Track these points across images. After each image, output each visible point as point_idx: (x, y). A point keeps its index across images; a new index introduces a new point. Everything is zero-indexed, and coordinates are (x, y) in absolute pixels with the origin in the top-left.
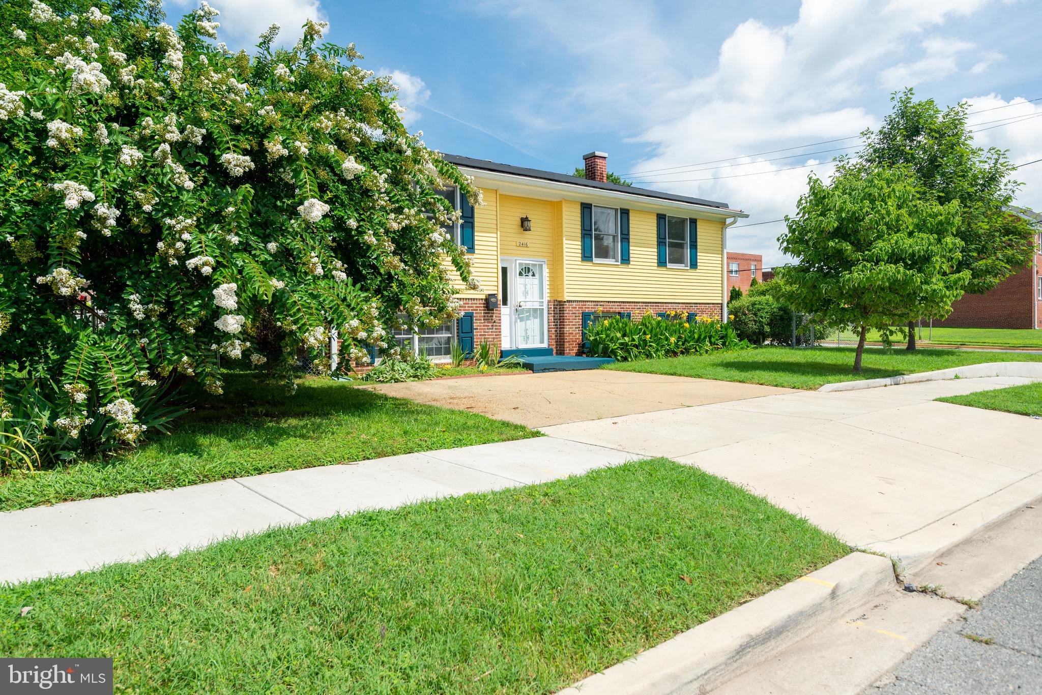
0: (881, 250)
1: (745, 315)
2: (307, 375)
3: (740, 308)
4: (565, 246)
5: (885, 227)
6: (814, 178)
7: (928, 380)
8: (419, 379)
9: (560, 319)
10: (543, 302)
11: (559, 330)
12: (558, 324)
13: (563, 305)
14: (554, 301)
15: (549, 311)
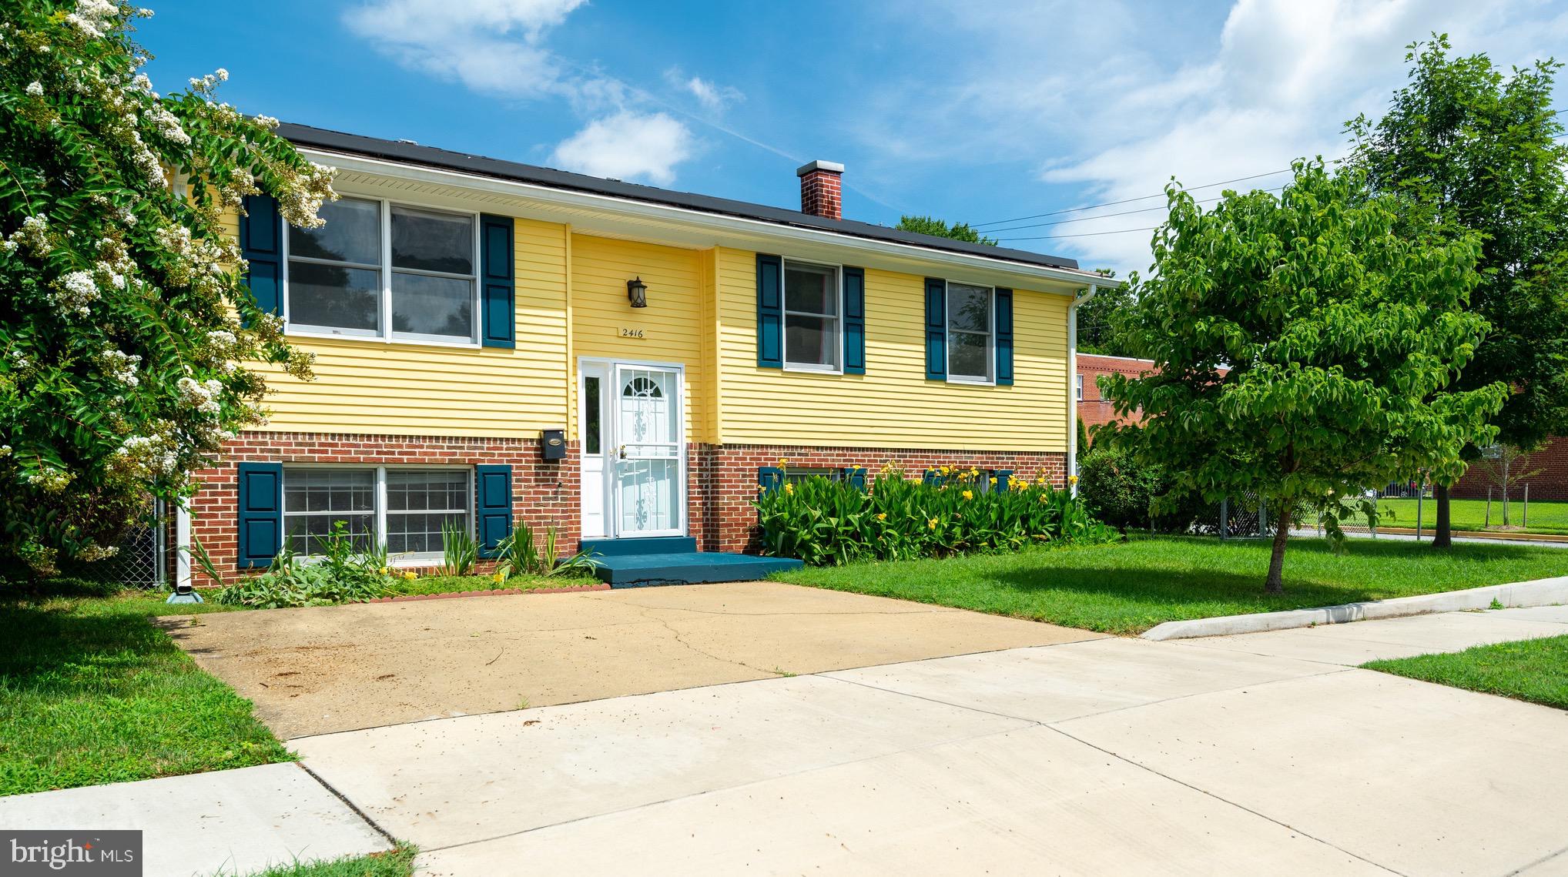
0: (1299, 337)
1: (1112, 475)
2: (124, 590)
3: (1103, 462)
4: (719, 337)
5: (1313, 290)
6: (1178, 190)
7: (1423, 612)
8: (335, 600)
9: (712, 481)
10: (676, 447)
11: (709, 502)
12: (710, 490)
13: (717, 453)
14: (700, 444)
15: (688, 464)
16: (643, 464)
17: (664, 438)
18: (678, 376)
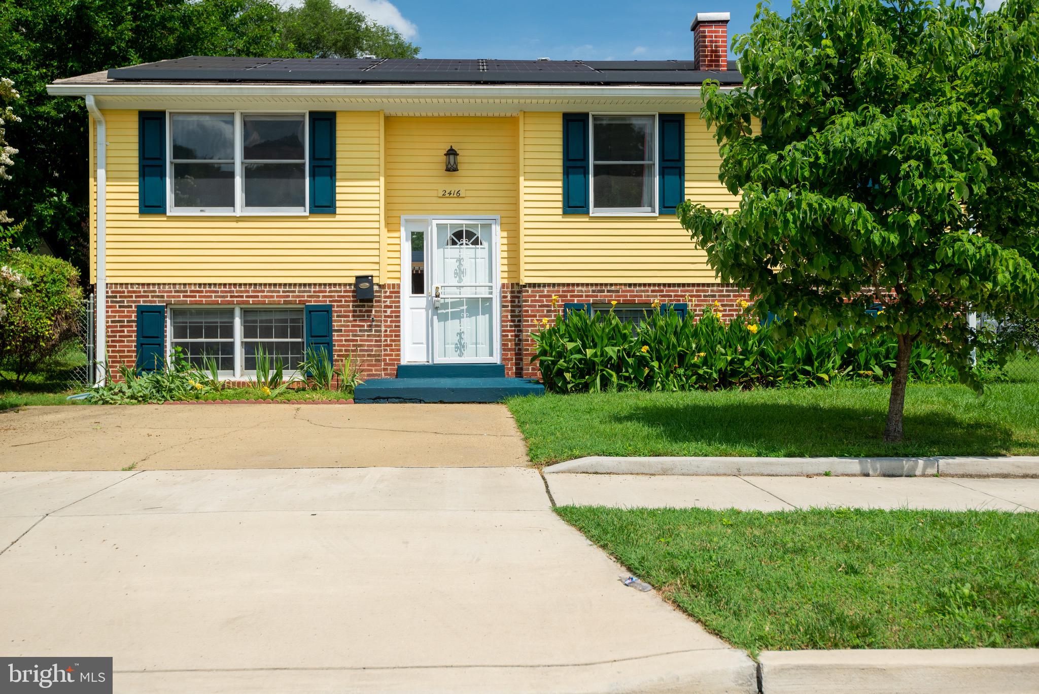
4: (522, 190)
10: (492, 287)
13: (523, 291)
15: (502, 302)
16: (458, 303)
18: (493, 227)
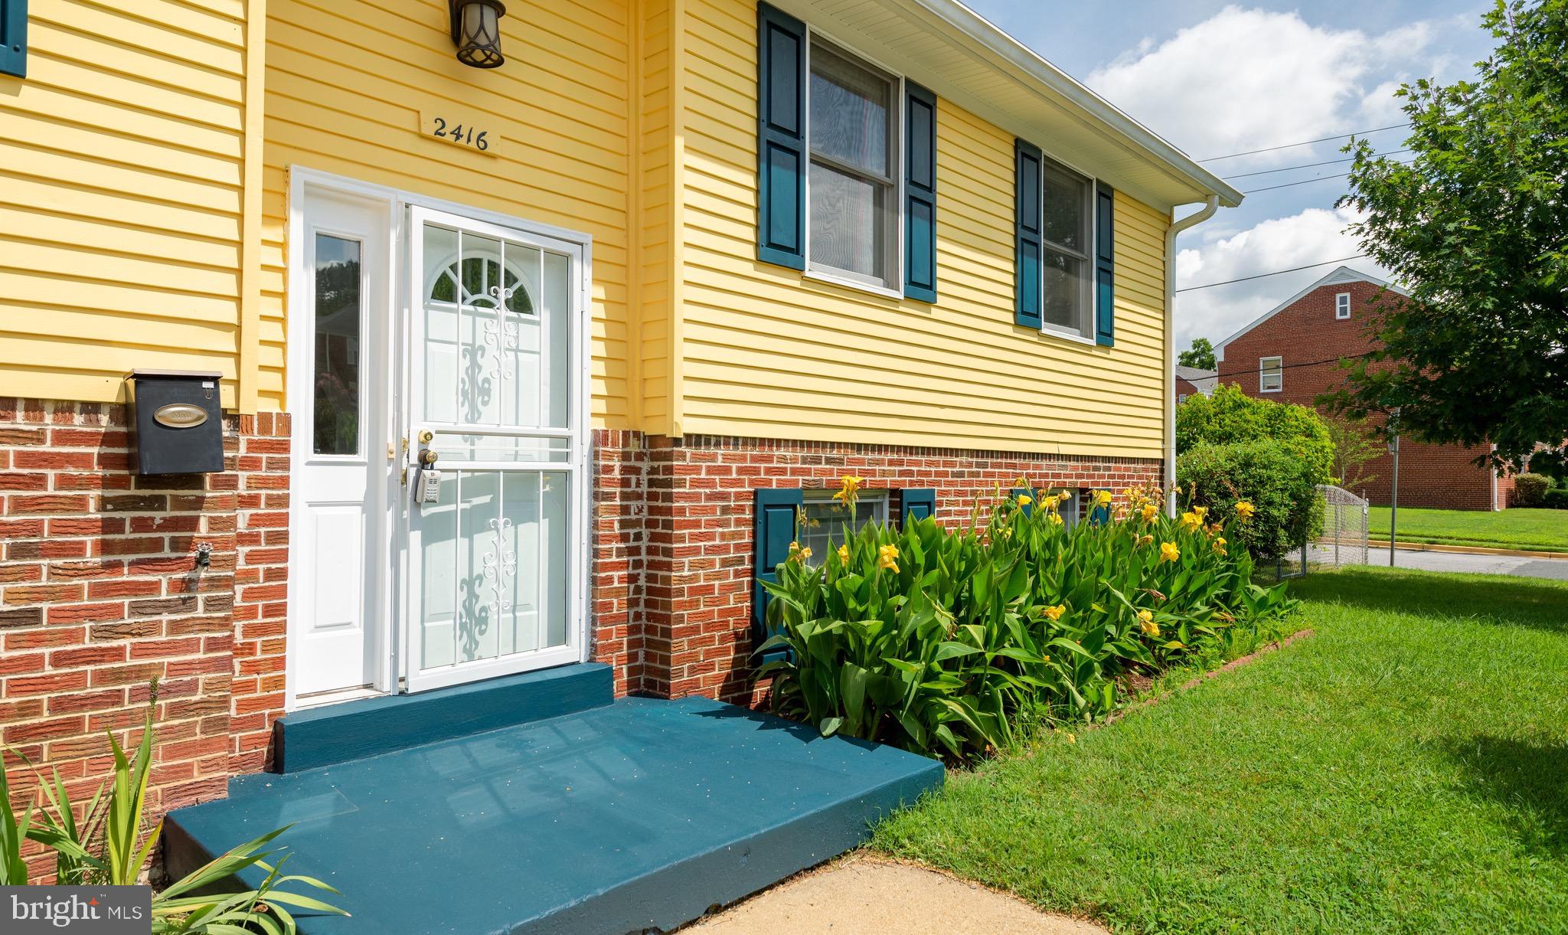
4: (680, 175)
9: (651, 524)
10: (567, 440)
11: (643, 572)
12: (644, 544)
13: (668, 456)
14: (626, 434)
15: (596, 482)
16: (481, 481)
17: (537, 415)
18: (576, 265)
